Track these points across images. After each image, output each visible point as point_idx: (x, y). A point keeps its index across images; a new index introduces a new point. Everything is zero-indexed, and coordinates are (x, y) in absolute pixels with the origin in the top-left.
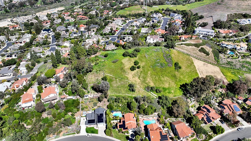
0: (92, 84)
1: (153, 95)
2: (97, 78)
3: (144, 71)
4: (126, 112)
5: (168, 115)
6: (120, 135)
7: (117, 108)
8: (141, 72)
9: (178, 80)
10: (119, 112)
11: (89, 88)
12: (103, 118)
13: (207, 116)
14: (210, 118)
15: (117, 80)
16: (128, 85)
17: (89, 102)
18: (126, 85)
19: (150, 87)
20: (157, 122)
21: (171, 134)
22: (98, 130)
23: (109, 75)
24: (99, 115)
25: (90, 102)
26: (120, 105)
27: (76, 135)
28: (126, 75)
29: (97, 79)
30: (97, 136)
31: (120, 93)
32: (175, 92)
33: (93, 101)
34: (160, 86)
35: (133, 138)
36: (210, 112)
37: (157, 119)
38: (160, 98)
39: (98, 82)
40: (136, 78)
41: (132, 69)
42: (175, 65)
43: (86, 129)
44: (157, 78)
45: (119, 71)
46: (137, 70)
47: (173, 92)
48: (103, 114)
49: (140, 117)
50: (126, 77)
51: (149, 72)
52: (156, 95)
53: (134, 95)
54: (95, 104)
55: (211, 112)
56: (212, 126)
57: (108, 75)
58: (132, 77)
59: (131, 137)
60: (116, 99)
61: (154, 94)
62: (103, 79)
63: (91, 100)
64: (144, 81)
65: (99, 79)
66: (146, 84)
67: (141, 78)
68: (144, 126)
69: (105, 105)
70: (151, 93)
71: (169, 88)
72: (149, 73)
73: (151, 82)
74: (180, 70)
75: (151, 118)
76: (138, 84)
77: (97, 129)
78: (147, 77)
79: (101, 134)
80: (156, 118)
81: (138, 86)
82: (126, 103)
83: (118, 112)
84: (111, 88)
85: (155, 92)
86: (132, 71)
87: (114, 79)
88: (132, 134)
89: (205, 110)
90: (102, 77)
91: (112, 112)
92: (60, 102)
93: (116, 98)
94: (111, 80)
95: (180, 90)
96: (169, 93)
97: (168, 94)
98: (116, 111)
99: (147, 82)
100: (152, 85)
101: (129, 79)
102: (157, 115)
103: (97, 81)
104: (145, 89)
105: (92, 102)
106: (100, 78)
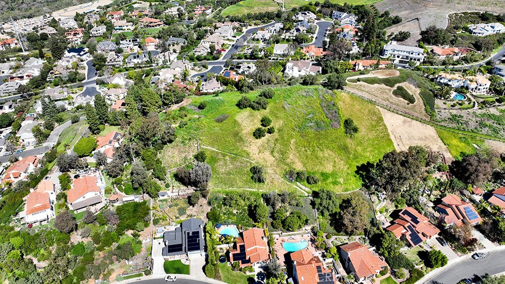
0: (173, 169)
1: (302, 189)
2: (184, 155)
3: (282, 138)
4: (246, 226)
5: (331, 229)
6: (235, 275)
7: (229, 218)
8: (276, 140)
9: (351, 156)
10: (232, 226)
11: (169, 177)
12: (199, 240)
13: (412, 230)
14: (419, 234)
15: (227, 158)
16: (249, 169)
17: (168, 208)
18: (245, 170)
19: (295, 172)
20: (310, 245)
21: (339, 269)
22: (189, 265)
23: (209, 148)
24: (191, 235)
25: (170, 207)
26: (235, 212)
27: (144, 278)
28: (245, 148)
29: (185, 158)
30: (187, 278)
31: (232, 186)
32: (346, 180)
33: (176, 205)
34: (316, 169)
35: (263, 280)
36: (417, 222)
37: (311, 239)
38: (315, 194)
39: (187, 164)
40: (265, 153)
41: (258, 134)
42: (344, 124)
43: (164, 266)
44: (309, 153)
45: (230, 139)
46: (267, 135)
47: (342, 182)
48: (198, 232)
49: (276, 235)
50: (244, 151)
51: (292, 141)
52: (308, 189)
53: (263, 189)
54: (182, 211)
55: (419, 222)
56: (423, 252)
57: (206, 148)
58: (257, 152)
59: (258, 278)
60: (225, 199)
61: (303, 187)
62: (196, 157)
63: (174, 202)
64: (282, 160)
65: (189, 158)
66: (286, 167)
67: (276, 154)
68: (284, 255)
69: (203, 212)
70: (297, 185)
71: (334, 174)
72: (292, 143)
73: (297, 160)
74: (356, 135)
75: (298, 237)
76: (270, 166)
77: (187, 263)
78: (288, 151)
79: (196, 275)
80: (308, 237)
81: (270, 171)
82: (246, 208)
83: (229, 226)
84: (215, 177)
85: (306, 183)
86: (257, 138)
87: (220, 156)
88: (261, 272)
89: (409, 219)
90: (194, 154)
91: (218, 227)
92: (109, 208)
93: (225, 196)
94: (214, 160)
95: (355, 177)
96: (335, 183)
97: (331, 185)
98: (226, 223)
99: (289, 161)
100: (299, 167)
101: (251, 155)
102: (310, 231)
103: (185, 162)
104: (285, 176)
105: (175, 207)
106: (191, 156)
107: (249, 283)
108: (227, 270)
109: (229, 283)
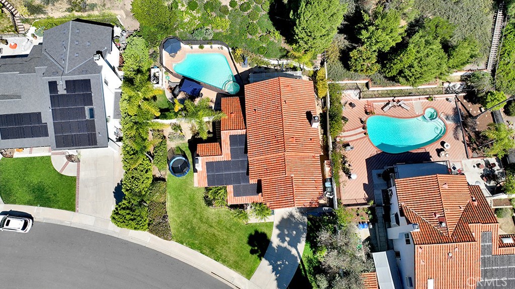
22: (75, 179)
24: (62, 90)
35: (294, 243)
49: (348, 92)
59: (281, 237)
68: (367, 160)
75: (416, 103)
77: (70, 171)
83: (207, 47)
107: (253, 252)
108: (192, 199)
109: (192, 246)
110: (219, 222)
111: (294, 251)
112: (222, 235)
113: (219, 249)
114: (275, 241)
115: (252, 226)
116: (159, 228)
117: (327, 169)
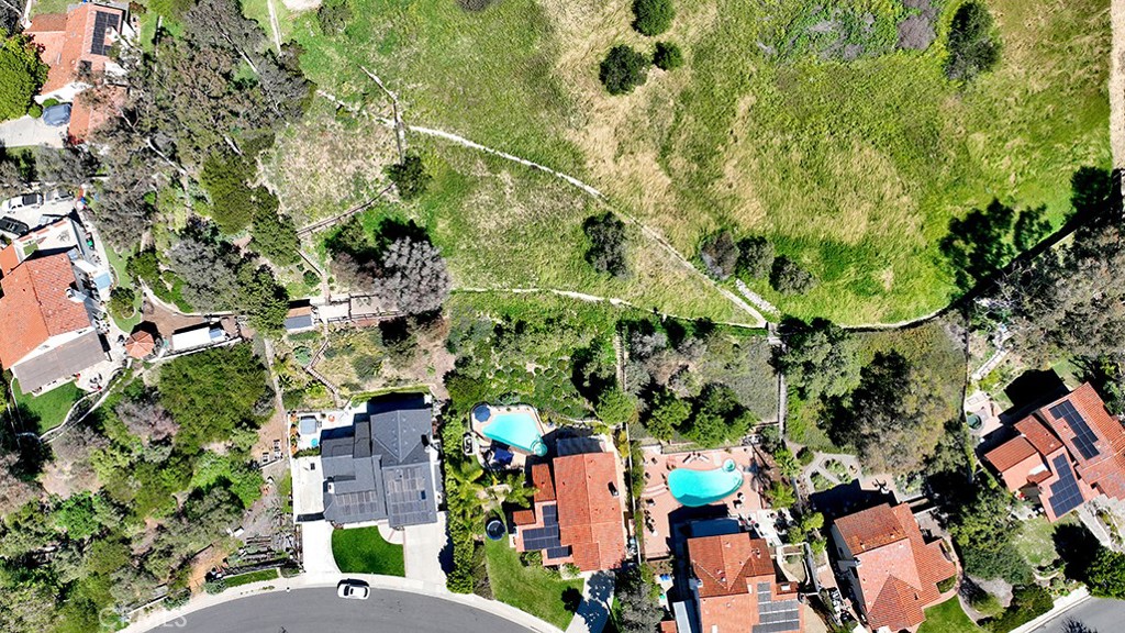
0: (322, 219)
1: (749, 303)
2: (350, 168)
3: (708, 92)
5: (821, 437)
6: (530, 578)
7: (511, 386)
8: (685, 97)
9: (944, 172)
10: (525, 408)
11: (312, 253)
13: (1064, 470)
15: (505, 176)
16: (579, 221)
17: (323, 358)
18: (567, 224)
19: (734, 237)
20: (747, 484)
22: (401, 547)
23: (440, 132)
25: (330, 353)
26: (530, 368)
27: (281, 583)
28: (569, 135)
29: (358, 181)
30: (400, 586)
31: (523, 280)
32: (904, 277)
33: (349, 349)
34: (810, 228)
35: (604, 598)
36: (1090, 452)
37: (754, 462)
38: (793, 330)
39: (367, 200)
40: (639, 156)
41: (618, 70)
42: (954, 25)
43: (333, 546)
44: (796, 156)
45: (516, 93)
47: (887, 286)
49: (651, 449)
50: (567, 146)
51: (743, 104)
52: (767, 307)
53: (623, 298)
54: (368, 368)
55: (1096, 453)
56: (1072, 527)
57: (430, 132)
58: (609, 152)
59: (592, 592)
60: (499, 330)
61: (755, 298)
62: (397, 173)
63: (339, 342)
64: (696, 188)
65: (369, 178)
66: (706, 216)
67: (678, 162)
68: (670, 516)
69: (432, 370)
70: (737, 293)
71: (866, 254)
72: (740, 113)
73: (747, 190)
74: (983, 80)
75: (715, 455)
76: (651, 211)
77: (397, 540)
78: (721, 148)
79: (423, 576)
80: (744, 455)
81: (650, 231)
82: (566, 358)
83: (514, 409)
84: (464, 246)
85: (766, 283)
86: (613, 92)
87: (480, 169)
88: (601, 572)
89: (1067, 434)
90: (386, 162)
91: (482, 415)
93: (499, 321)
94: (459, 185)
95: (936, 262)
96: (863, 289)
97: (850, 295)
99: (719, 187)
100: (751, 217)
101: (590, 164)
102: (755, 437)
103: (359, 196)
104: (696, 258)
105: (345, 357)
106: (376, 171)
107: (567, 608)
108: (509, 560)
109: (512, 604)
110: (535, 581)
111: (604, 604)
112: (539, 593)
113: (536, 605)
114: (586, 596)
115: (565, 583)
116: (482, 590)
117: (631, 527)
